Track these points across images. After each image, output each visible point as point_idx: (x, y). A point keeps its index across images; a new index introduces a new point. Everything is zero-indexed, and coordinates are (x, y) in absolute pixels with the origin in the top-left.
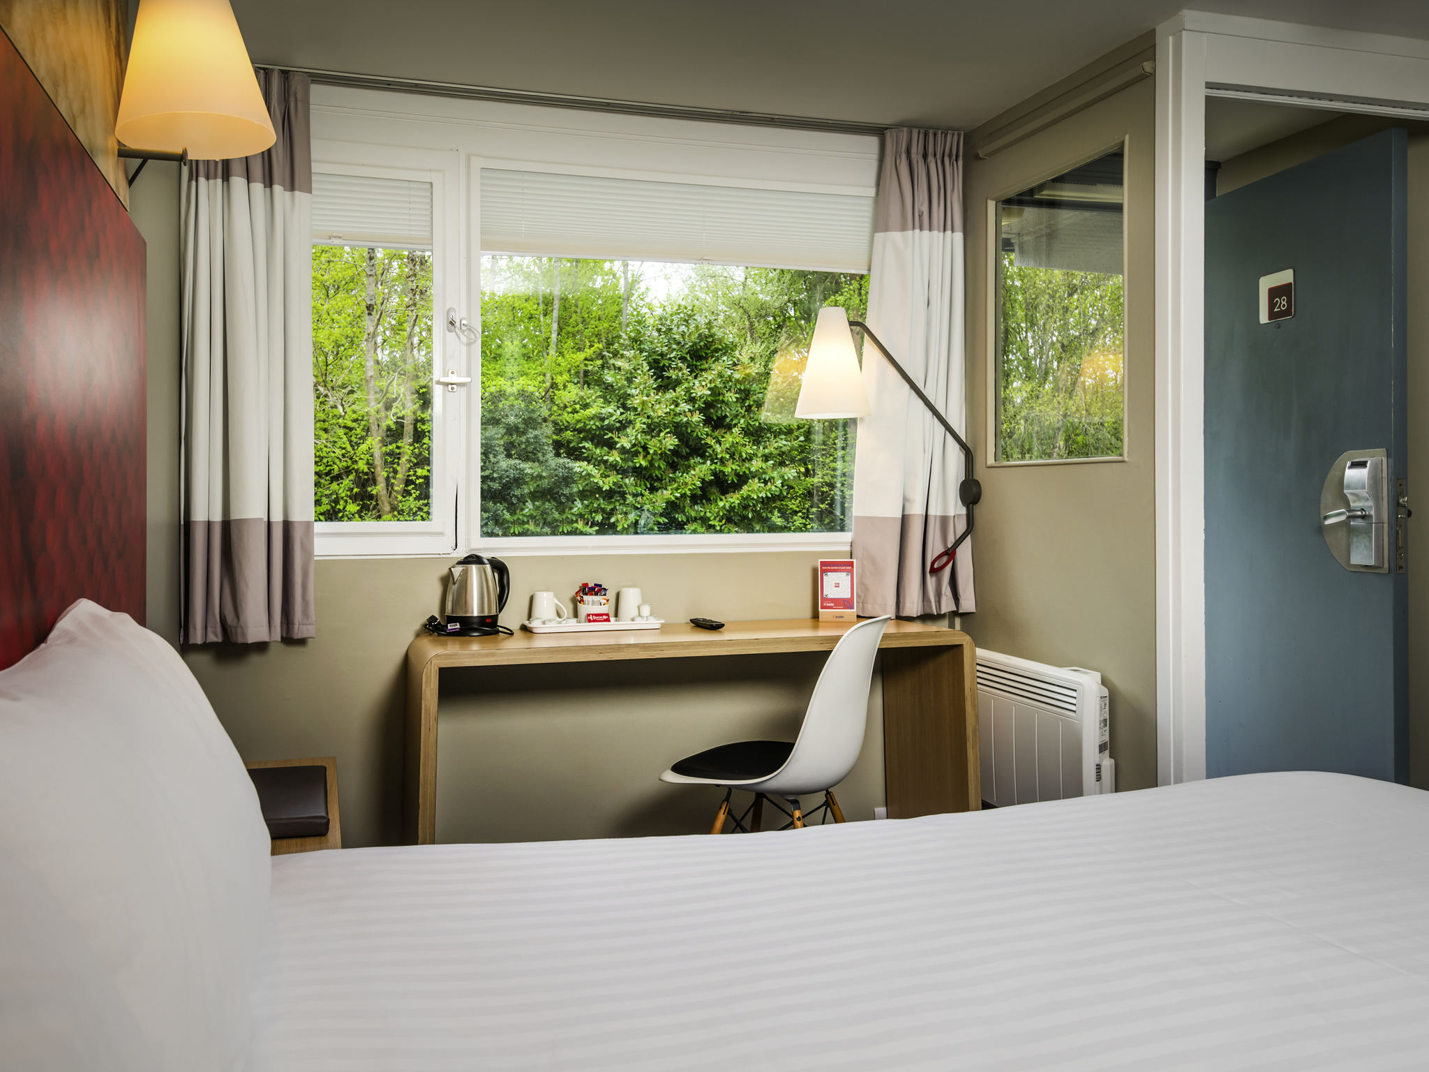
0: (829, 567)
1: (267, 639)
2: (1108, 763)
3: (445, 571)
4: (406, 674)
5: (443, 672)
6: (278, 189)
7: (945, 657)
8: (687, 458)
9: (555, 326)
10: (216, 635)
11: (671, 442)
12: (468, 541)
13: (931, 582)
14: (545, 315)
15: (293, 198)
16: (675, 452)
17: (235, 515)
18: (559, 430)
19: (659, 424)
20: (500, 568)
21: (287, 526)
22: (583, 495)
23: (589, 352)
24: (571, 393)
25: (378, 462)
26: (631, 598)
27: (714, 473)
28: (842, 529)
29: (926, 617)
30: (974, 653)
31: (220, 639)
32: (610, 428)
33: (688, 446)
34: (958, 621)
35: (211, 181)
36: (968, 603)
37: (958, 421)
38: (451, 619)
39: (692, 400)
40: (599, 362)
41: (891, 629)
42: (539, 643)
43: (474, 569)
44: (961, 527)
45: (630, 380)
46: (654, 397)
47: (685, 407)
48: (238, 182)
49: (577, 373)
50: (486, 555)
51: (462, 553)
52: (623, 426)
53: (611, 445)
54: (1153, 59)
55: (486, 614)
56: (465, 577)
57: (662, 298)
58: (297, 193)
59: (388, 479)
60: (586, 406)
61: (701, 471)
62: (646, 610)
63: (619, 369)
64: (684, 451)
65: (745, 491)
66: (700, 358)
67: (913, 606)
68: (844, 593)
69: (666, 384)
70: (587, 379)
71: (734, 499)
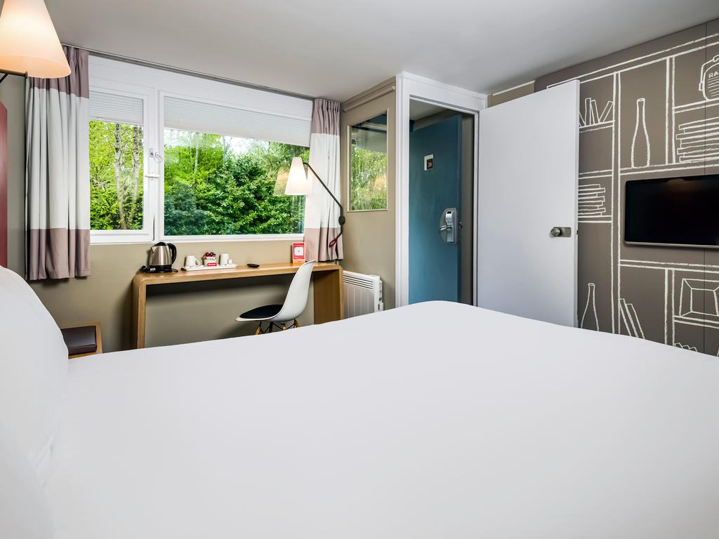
0: (296, 245)
1: (68, 277)
2: (382, 304)
3: (149, 249)
4: (132, 289)
5: (148, 287)
6: (73, 95)
7: (334, 274)
8: (248, 210)
9: (196, 161)
10: (43, 275)
11: (242, 204)
12: (159, 237)
13: (329, 249)
14: (193, 157)
15: (80, 100)
16: (243, 208)
17: (52, 226)
18: (198, 199)
19: (237, 198)
20: (172, 247)
21: (77, 232)
22: (208, 223)
23: (211, 171)
24: (204, 186)
25: (121, 210)
26: (225, 257)
27: (258, 216)
28: (301, 233)
29: (328, 261)
30: (342, 273)
31: (45, 278)
32: (219, 199)
33: (248, 205)
34: (338, 262)
35: (41, 89)
36: (341, 256)
37: (338, 197)
38: (152, 267)
39: (250, 190)
40: (214, 175)
41: (317, 265)
42: (188, 274)
43: (161, 247)
44: (339, 232)
45: (226, 182)
46: (236, 188)
47: (247, 192)
48: (54, 91)
49: (206, 179)
50: (166, 242)
51: (157, 242)
52: (223, 198)
53: (219, 205)
54: (395, 85)
55: (167, 264)
56: (158, 251)
57: (239, 153)
58: (82, 98)
59: (125, 217)
60: (209, 191)
61: (252, 215)
62: (231, 261)
63: (222, 178)
64: (247, 207)
65: (269, 222)
66: (253, 175)
67: (324, 258)
68: (301, 254)
69: (240, 184)
70: (209, 181)
71: (265, 225)
